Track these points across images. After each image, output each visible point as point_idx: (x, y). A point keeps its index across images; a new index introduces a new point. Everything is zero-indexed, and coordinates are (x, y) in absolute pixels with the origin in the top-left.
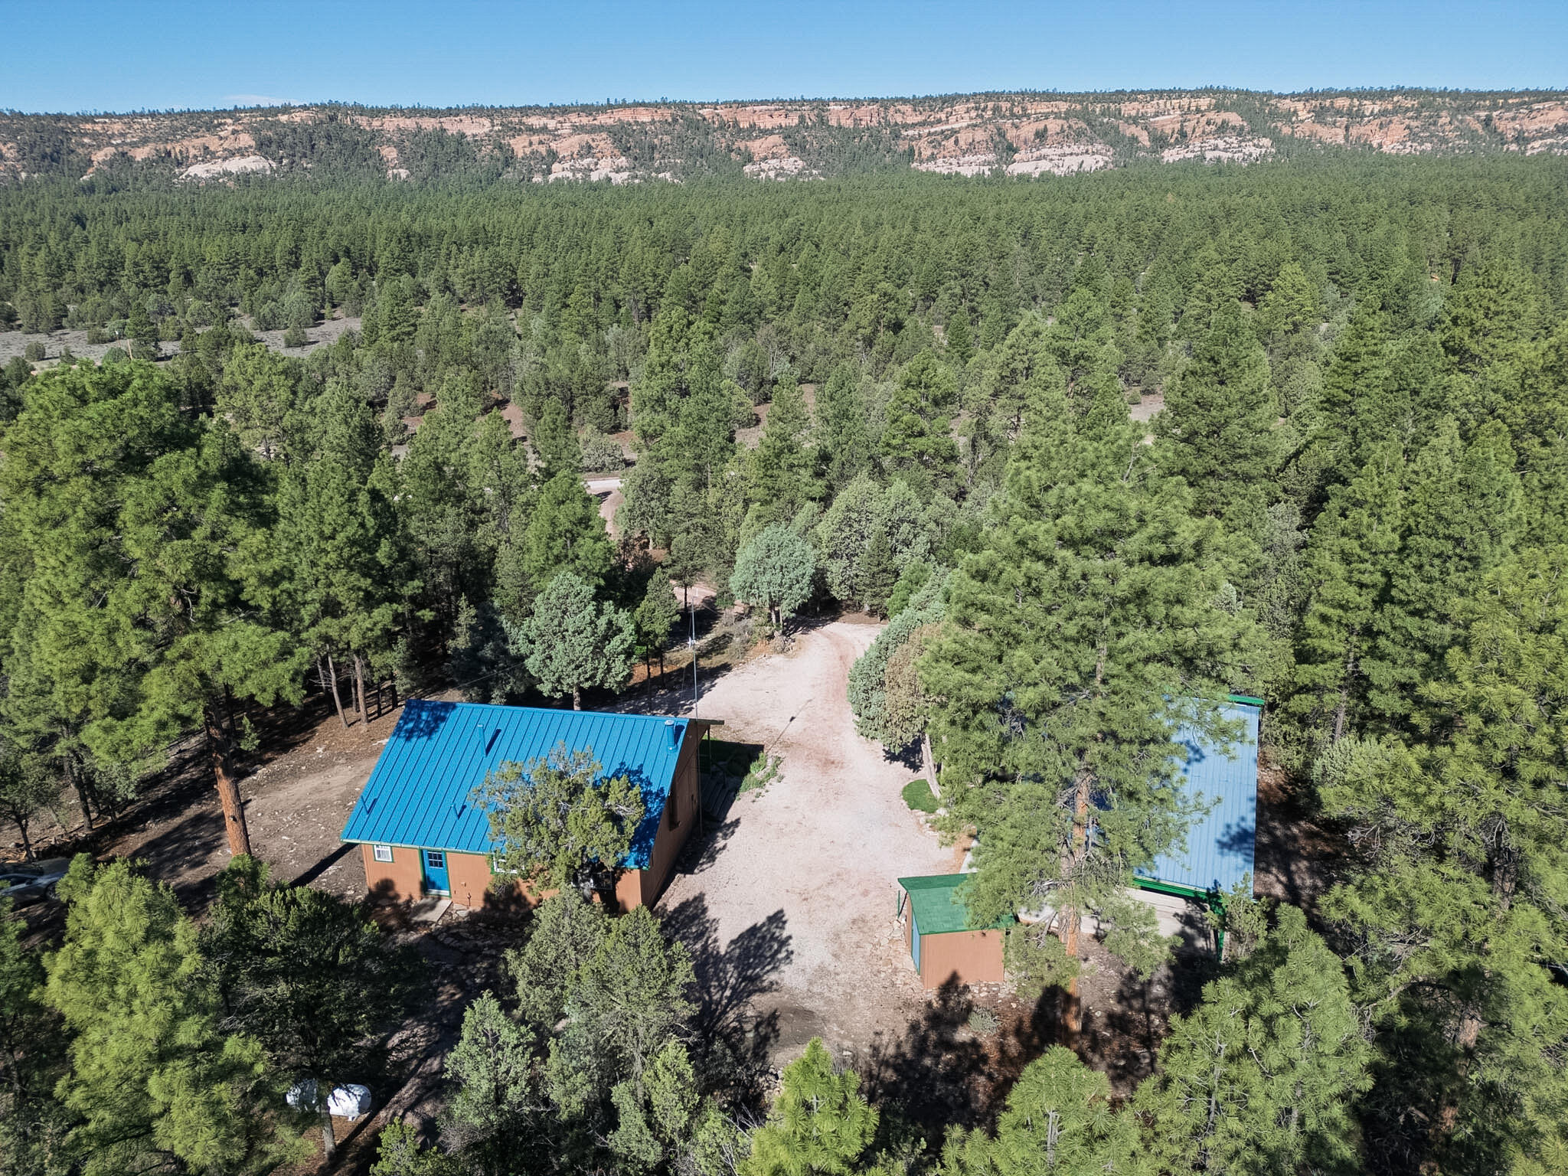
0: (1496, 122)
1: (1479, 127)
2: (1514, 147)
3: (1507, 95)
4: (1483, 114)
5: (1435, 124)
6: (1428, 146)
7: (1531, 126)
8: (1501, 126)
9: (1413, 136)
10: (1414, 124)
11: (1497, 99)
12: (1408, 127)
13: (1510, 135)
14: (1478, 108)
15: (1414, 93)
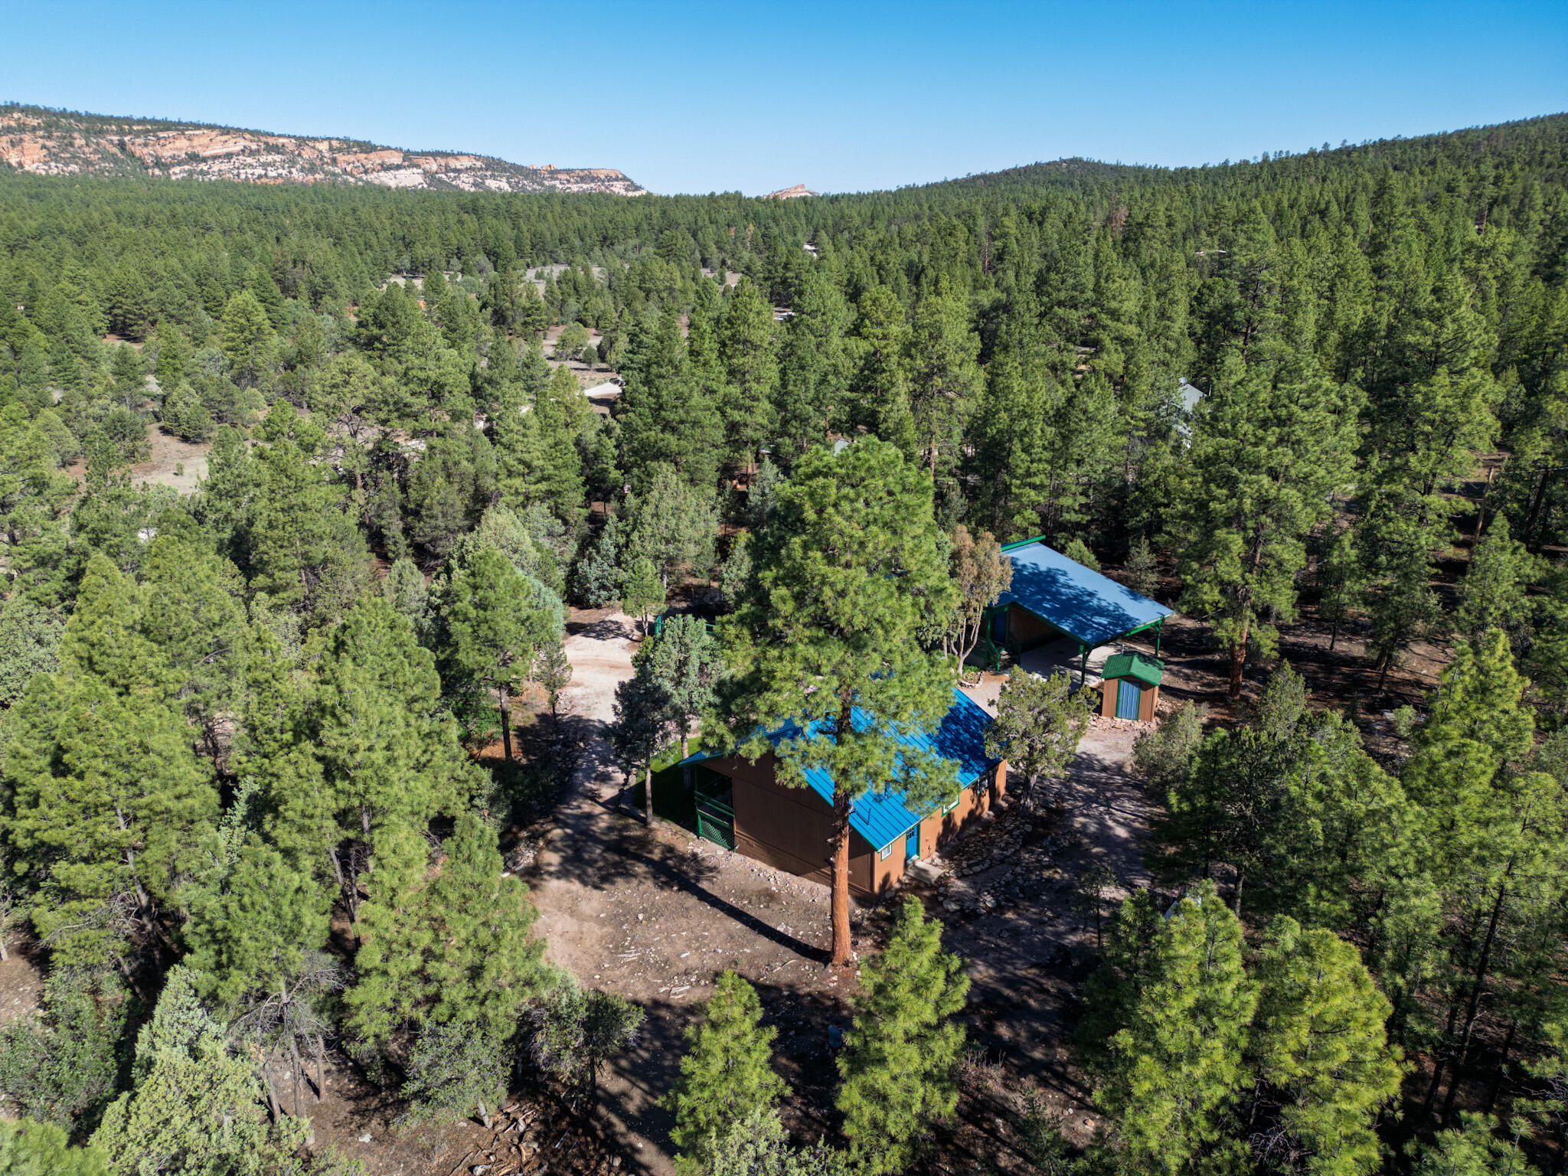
0: (129, 146)
1: (115, 150)
2: (157, 172)
3: (129, 121)
4: (115, 138)
5: (72, 145)
6: (74, 168)
7: (166, 153)
8: (138, 151)
9: (53, 156)
10: (49, 144)
11: (124, 124)
12: (44, 147)
13: (149, 160)
14: (107, 132)
15: (34, 111)
